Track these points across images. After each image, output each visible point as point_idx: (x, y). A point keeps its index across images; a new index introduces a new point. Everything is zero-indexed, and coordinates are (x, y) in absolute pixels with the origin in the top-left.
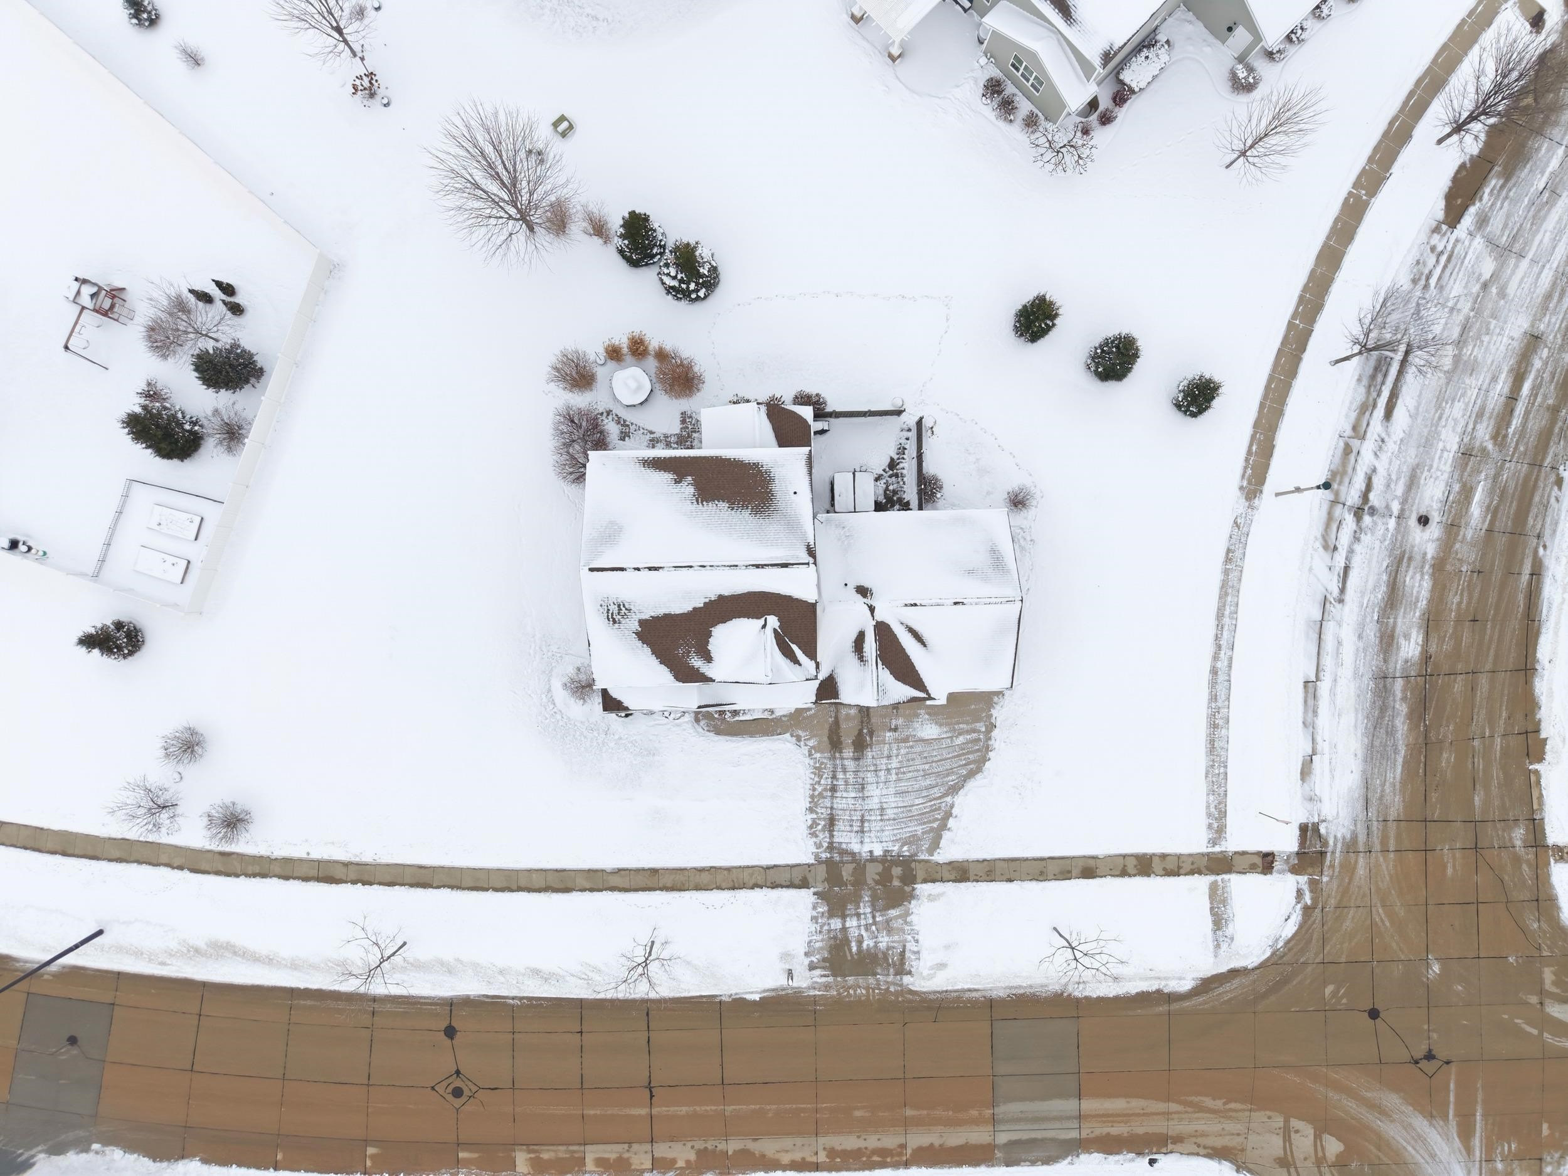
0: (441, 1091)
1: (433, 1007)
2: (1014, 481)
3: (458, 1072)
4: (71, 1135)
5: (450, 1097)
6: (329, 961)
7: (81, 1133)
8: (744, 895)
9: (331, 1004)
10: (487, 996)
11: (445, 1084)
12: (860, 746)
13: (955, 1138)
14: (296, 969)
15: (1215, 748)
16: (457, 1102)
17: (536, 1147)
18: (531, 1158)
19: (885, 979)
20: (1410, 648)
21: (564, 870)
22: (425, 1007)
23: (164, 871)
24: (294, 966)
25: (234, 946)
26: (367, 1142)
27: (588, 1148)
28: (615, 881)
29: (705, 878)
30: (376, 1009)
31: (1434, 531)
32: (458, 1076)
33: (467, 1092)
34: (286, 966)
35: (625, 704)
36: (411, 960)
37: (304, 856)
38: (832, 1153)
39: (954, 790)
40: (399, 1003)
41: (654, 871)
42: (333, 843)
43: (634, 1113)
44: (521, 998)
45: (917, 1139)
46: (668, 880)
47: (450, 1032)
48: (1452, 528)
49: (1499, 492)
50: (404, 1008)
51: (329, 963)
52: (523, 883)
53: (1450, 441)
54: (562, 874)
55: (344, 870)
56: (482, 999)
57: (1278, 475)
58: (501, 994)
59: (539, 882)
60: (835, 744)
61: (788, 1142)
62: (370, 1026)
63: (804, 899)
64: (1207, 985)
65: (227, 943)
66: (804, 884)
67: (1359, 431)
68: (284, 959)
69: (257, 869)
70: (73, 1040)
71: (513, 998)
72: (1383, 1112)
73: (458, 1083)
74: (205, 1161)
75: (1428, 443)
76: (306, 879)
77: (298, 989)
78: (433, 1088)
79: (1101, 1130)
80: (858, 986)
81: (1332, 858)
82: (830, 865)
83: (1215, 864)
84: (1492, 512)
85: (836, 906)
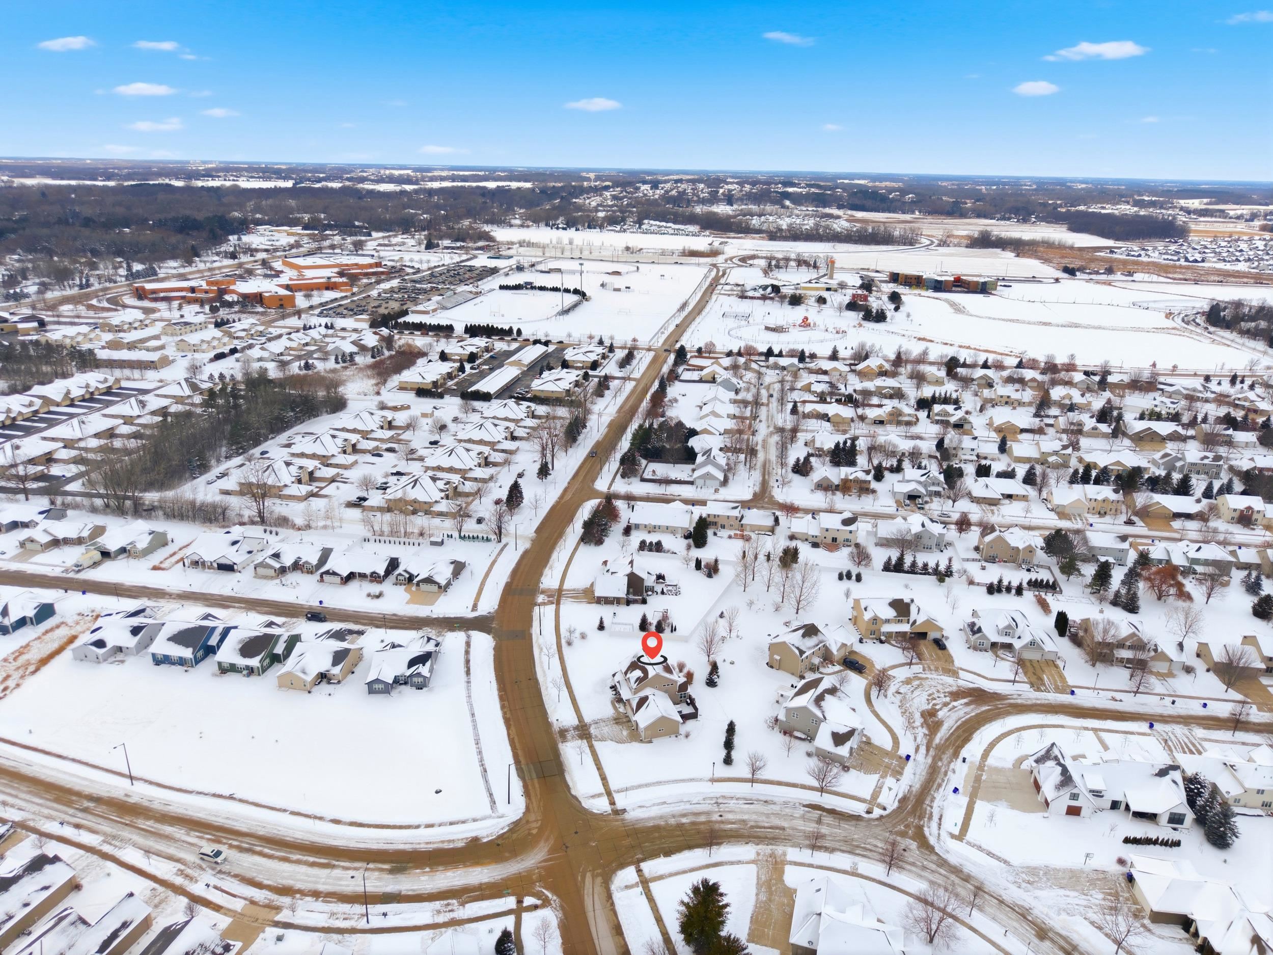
8: (573, 712)
19: (560, 739)
20: (684, 820)
31: (719, 819)
38: (513, 739)
39: (612, 740)
45: (520, 752)
48: (722, 822)
49: (737, 830)
53: (745, 817)
60: (615, 719)
66: (579, 722)
67: (738, 799)
75: (743, 813)
79: (530, 784)
80: (557, 737)
81: (619, 817)
82: (586, 725)
83: (609, 793)
84: (731, 830)
85: (576, 728)
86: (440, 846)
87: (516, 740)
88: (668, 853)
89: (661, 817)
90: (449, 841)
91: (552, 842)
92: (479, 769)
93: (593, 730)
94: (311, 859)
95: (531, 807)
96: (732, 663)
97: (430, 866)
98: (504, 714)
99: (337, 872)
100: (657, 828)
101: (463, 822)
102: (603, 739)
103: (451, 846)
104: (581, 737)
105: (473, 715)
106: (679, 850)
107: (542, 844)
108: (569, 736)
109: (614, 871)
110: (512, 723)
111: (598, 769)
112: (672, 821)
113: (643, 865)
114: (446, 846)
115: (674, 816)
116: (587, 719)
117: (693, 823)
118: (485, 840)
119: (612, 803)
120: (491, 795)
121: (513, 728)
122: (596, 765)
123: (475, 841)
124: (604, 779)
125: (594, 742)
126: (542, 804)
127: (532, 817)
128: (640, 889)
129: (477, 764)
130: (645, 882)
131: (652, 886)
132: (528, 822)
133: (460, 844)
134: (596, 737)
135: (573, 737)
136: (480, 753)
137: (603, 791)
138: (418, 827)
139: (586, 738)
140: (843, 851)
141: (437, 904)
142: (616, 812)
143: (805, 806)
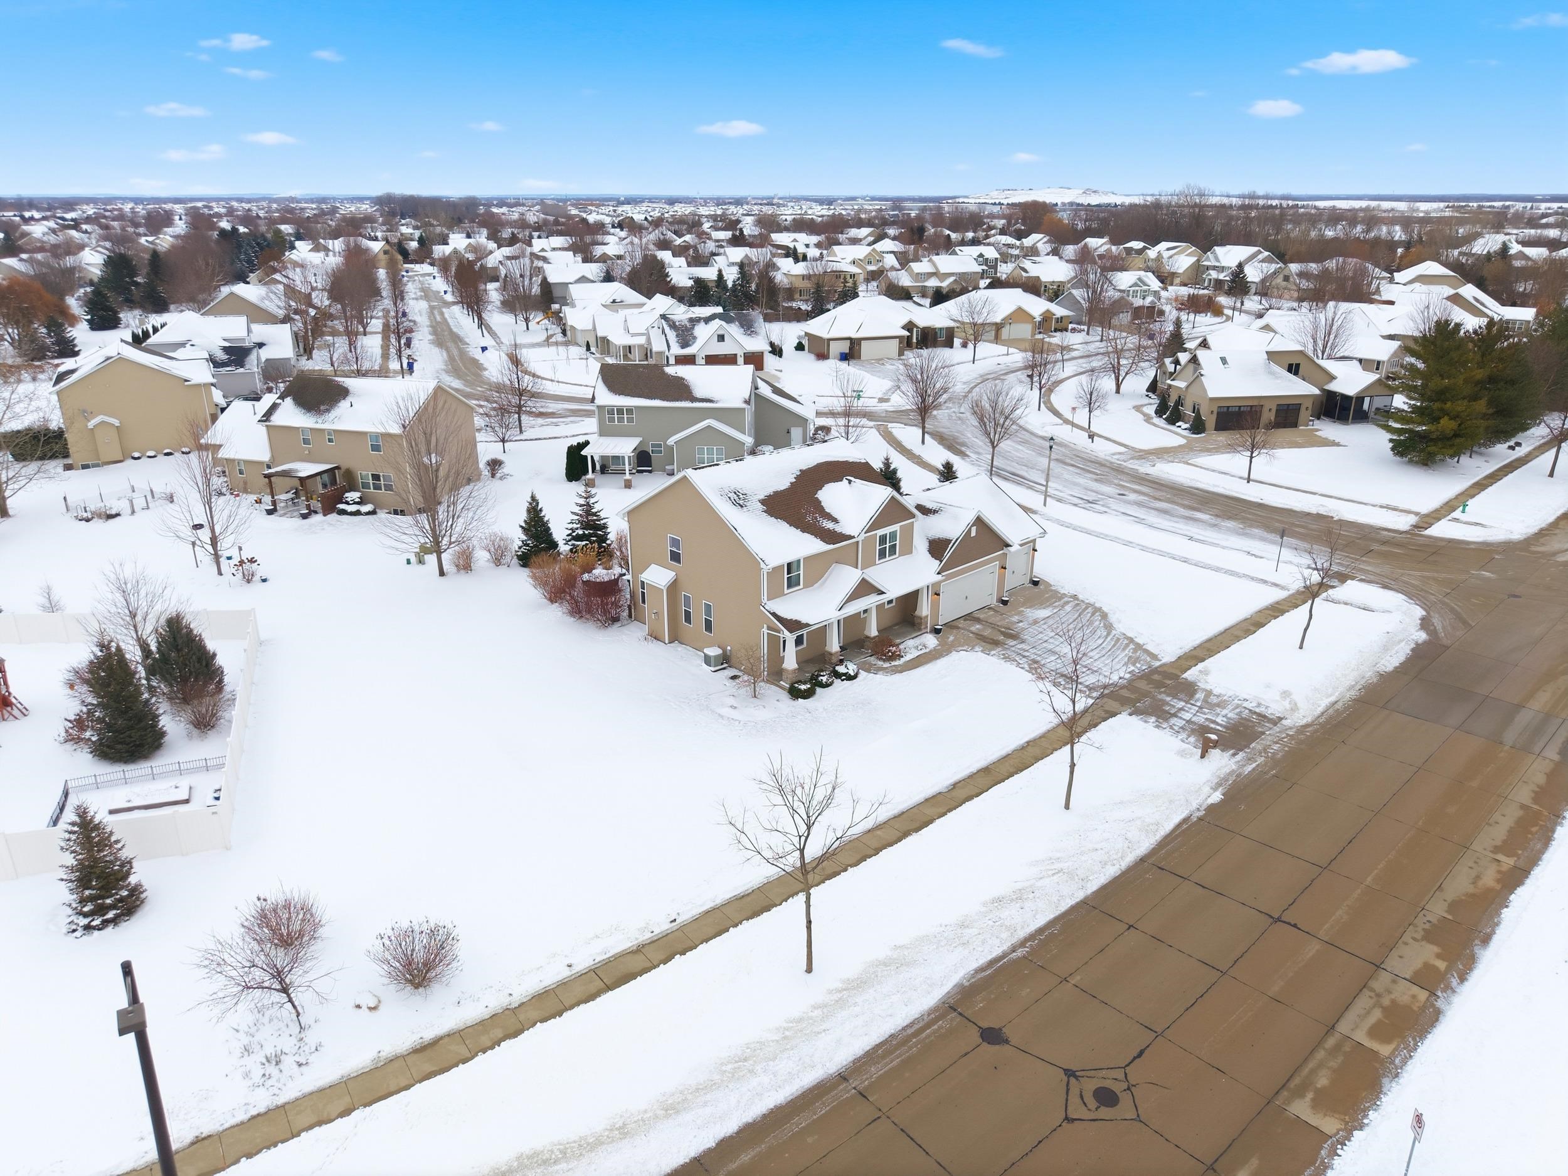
0: (1083, 1113)
1: (935, 1027)
3: (1070, 1073)
5: (1104, 1113)
6: (722, 1064)
10: (981, 969)
11: (1074, 1099)
14: (678, 1112)
16: (1125, 1108)
17: (1297, 1081)
18: (1313, 1100)
21: (903, 813)
22: (924, 1035)
25: (536, 1154)
27: (1343, 1027)
30: (861, 1087)
32: (1076, 1077)
33: (1117, 1088)
34: (656, 1117)
35: (804, 621)
36: (840, 985)
37: (565, 973)
40: (883, 1057)
42: (597, 937)
43: (1311, 954)
44: (1023, 943)
50: (900, 1055)
51: (724, 1068)
52: (875, 844)
54: (904, 816)
55: (640, 957)
56: (979, 976)
58: (994, 955)
62: (879, 1114)
65: (518, 1158)
68: (645, 1111)
69: (498, 1033)
71: (1014, 949)
73: (1090, 1086)
77: (709, 1152)
78: (1067, 1118)
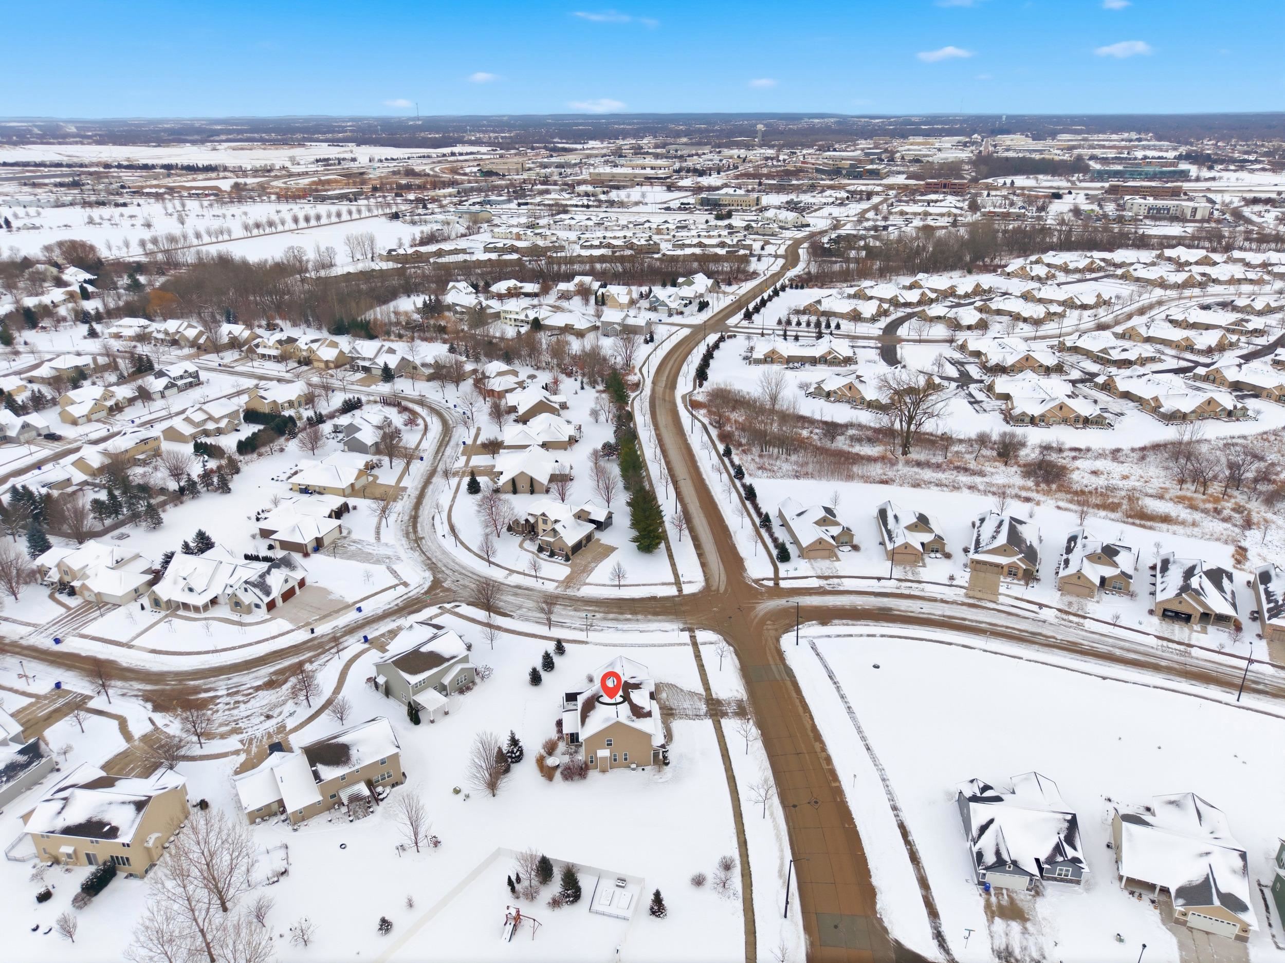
2: (586, 681)
3: (809, 803)
4: (877, 925)
7: (875, 922)
8: (725, 734)
9: (794, 838)
11: (814, 806)
12: (671, 709)
13: (791, 687)
15: (660, 646)
19: (746, 705)
20: (629, 616)
23: (754, 896)
24: (782, 850)
26: (844, 827)
28: (728, 764)
29: (722, 744)
31: (596, 614)
38: (805, 712)
39: (682, 690)
41: (722, 756)
45: (794, 695)
46: (725, 752)
47: (795, 806)
48: (595, 611)
49: (585, 605)
53: (572, 613)
57: (585, 639)
59: (732, 784)
60: (672, 714)
61: (805, 722)
63: (724, 722)
64: (730, 644)
66: (719, 722)
67: (570, 627)
70: (836, 927)
72: (756, 616)
74: (870, 877)
75: (573, 617)
76: (747, 850)
79: (778, 661)
80: (749, 709)
81: (689, 626)
82: (711, 716)
83: (695, 644)
84: (591, 606)
85: (724, 714)
86: (854, 622)
87: (800, 709)
88: (654, 598)
89: (649, 621)
90: (847, 625)
91: (753, 614)
92: (838, 678)
93: (703, 708)
94: (967, 622)
95: (775, 641)
96: (457, 791)
97: (857, 610)
98: (824, 749)
99: (940, 613)
100: (656, 614)
101: (839, 636)
102: (692, 694)
103: (844, 621)
104: (718, 702)
105: (868, 749)
106: (642, 600)
107: (762, 613)
108: (733, 708)
109: (700, 592)
110: (811, 735)
111: (703, 666)
112: (640, 617)
113: (676, 593)
114: (850, 622)
115: (638, 620)
116: (708, 723)
117: (622, 613)
118: (814, 622)
119: (693, 638)
120: (818, 654)
121: (808, 727)
122: (704, 670)
123: (824, 623)
124: (698, 656)
125: (704, 693)
126: (764, 642)
127: (773, 633)
128: (682, 579)
129: (841, 684)
130: (678, 583)
131: (672, 580)
132: (776, 630)
133: (836, 621)
134: (700, 699)
135: (729, 703)
136: (842, 697)
137: (701, 647)
138: (882, 636)
139: (712, 699)
140: (509, 586)
141: (841, 588)
142: (691, 630)
143: (511, 616)
